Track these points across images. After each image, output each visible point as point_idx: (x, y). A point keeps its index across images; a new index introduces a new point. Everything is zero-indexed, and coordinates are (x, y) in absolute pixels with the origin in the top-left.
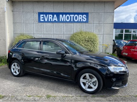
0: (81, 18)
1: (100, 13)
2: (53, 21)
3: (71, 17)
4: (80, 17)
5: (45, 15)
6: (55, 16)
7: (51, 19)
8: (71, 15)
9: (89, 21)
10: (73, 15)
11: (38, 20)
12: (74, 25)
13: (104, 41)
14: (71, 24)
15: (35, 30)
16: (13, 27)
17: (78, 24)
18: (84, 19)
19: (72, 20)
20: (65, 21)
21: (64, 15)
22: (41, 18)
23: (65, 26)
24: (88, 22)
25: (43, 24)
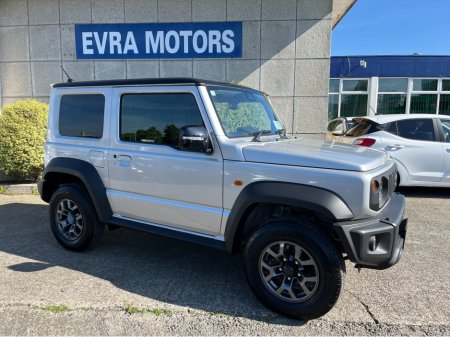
1: (284, 24)
6: (130, 35)
7: (116, 47)
9: (243, 50)
10: (190, 33)
11: (74, 52)
12: (195, 66)
13: (297, 121)
14: (184, 63)
17: (207, 63)
18: (228, 46)
19: (186, 50)
22: (86, 43)
25: (91, 62)
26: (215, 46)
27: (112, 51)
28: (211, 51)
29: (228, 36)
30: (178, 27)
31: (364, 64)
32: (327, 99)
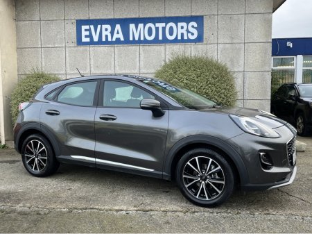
0: (184, 31)
1: (235, 17)
2: (114, 39)
3: (157, 29)
4: (182, 28)
5: (92, 27)
6: (118, 27)
7: (107, 36)
8: (157, 25)
9: (204, 37)
11: (75, 40)
12: (167, 49)
13: (246, 90)
14: (159, 47)
15: (68, 65)
16: (18, 59)
17: (177, 47)
18: (193, 34)
19: (160, 38)
20: (142, 39)
21: (141, 26)
23: (142, 52)
24: (202, 42)
25: (88, 48)
26: (182, 34)
27: (104, 39)
28: (179, 38)
29: (193, 27)
30: (154, 20)
31: (290, 44)
32: (270, 73)
